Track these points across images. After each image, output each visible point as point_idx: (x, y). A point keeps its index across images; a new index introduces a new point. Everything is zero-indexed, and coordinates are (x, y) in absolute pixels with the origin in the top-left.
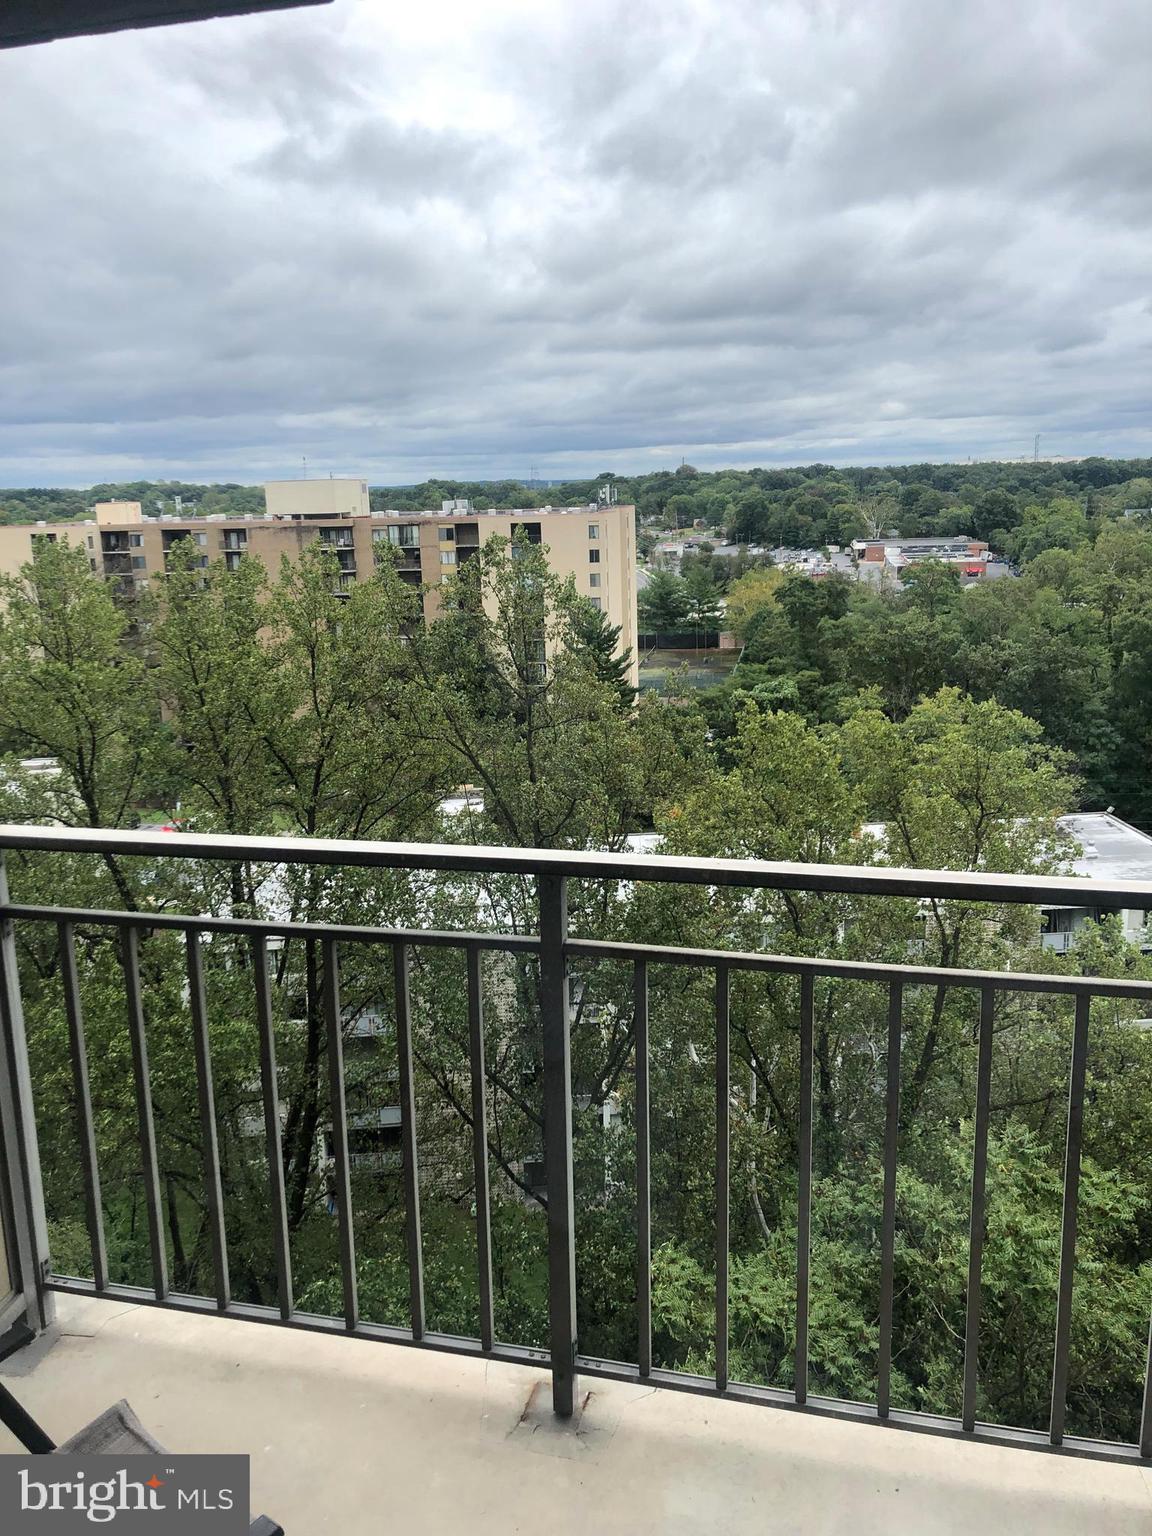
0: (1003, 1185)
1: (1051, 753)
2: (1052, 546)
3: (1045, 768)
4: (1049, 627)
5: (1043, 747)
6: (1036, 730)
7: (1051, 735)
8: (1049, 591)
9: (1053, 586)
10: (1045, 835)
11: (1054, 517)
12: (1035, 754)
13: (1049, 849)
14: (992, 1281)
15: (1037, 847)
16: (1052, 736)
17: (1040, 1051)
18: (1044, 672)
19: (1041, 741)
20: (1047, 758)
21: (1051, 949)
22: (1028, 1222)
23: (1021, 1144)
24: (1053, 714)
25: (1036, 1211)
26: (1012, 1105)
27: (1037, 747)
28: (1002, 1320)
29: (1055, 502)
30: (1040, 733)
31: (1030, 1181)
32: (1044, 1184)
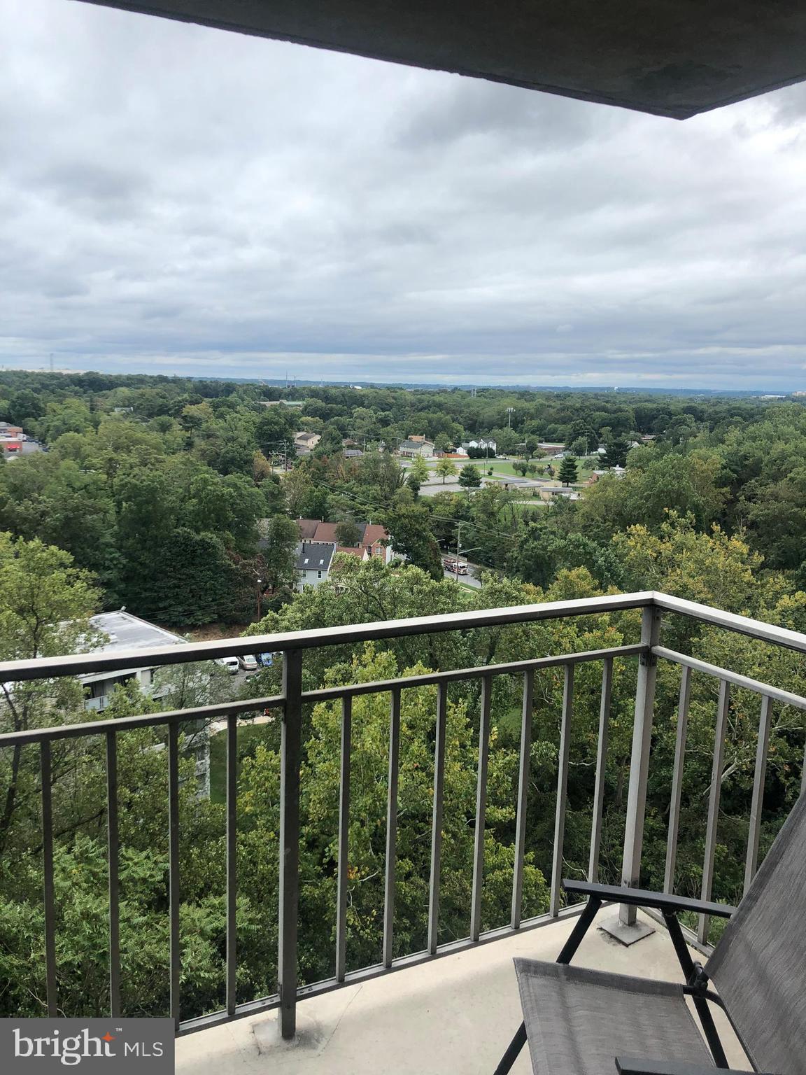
0: (77, 884)
1: (80, 574)
2: (68, 430)
3: (78, 585)
4: (72, 487)
5: (74, 570)
6: (68, 559)
7: (78, 563)
8: (69, 462)
9: (71, 458)
10: (82, 631)
11: (68, 411)
12: (69, 576)
13: (87, 640)
14: (71, 958)
15: (77, 640)
16: (80, 562)
17: (93, 783)
18: (70, 518)
19: (73, 565)
20: (78, 578)
21: (94, 710)
22: (95, 906)
23: (87, 851)
24: (80, 547)
25: (100, 895)
26: (75, 826)
27: (70, 571)
28: (80, 982)
29: (68, 401)
30: (71, 560)
31: (95, 875)
32: (104, 874)
